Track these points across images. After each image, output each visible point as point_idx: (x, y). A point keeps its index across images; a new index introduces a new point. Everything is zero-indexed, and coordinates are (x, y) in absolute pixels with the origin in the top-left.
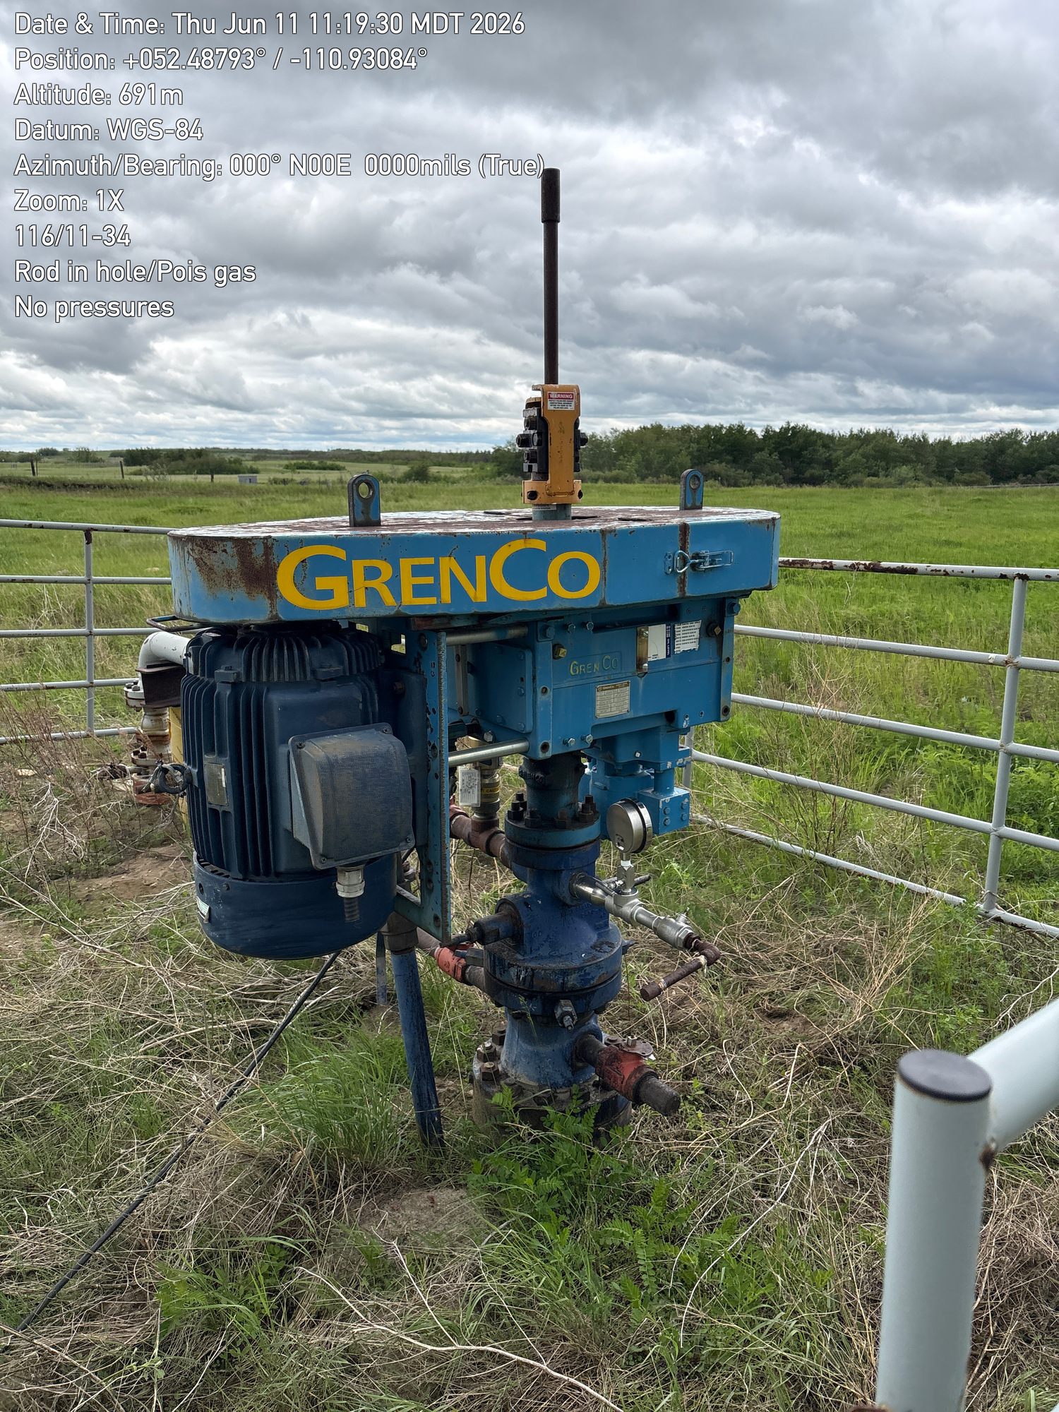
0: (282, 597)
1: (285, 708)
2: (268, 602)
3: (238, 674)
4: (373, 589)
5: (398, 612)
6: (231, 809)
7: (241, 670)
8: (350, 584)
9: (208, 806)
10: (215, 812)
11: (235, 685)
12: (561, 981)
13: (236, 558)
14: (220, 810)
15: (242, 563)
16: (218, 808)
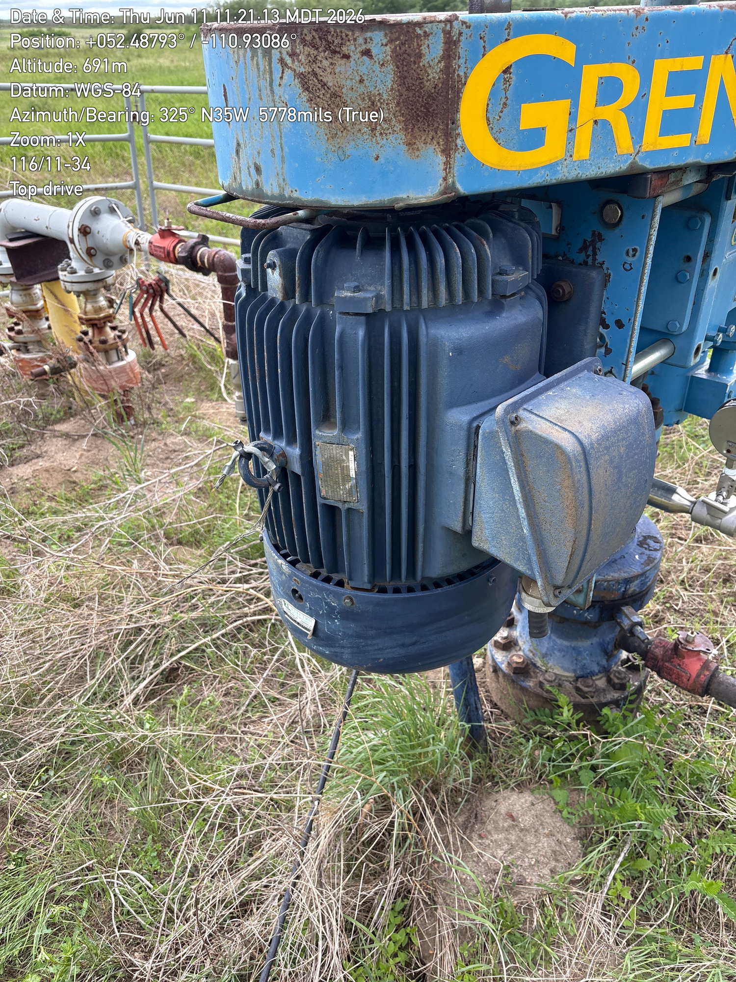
0: (464, 149)
1: (459, 351)
2: (441, 159)
3: (378, 297)
4: (606, 123)
5: (633, 165)
6: (363, 507)
7: (385, 292)
8: (573, 116)
9: (319, 501)
10: (332, 511)
11: (373, 319)
12: (623, 589)
13: (391, 67)
14: (343, 507)
15: (402, 78)
16: (340, 505)
